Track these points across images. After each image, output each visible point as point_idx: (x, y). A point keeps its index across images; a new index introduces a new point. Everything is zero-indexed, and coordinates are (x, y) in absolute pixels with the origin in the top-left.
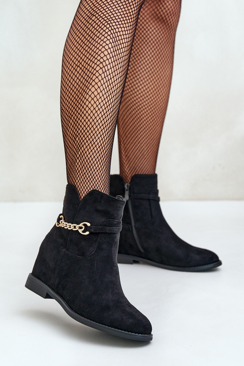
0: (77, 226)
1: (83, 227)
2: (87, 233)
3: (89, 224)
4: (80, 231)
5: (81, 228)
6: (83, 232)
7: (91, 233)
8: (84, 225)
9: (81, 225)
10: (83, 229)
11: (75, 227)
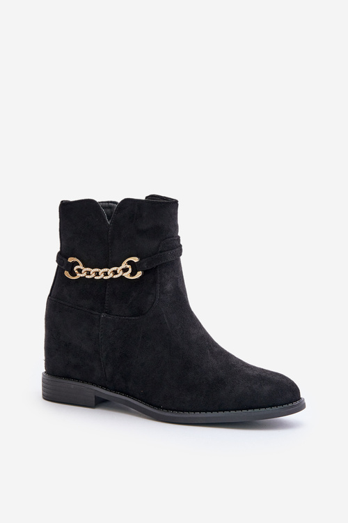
0: (119, 269)
1: (128, 266)
2: (139, 274)
3: (136, 260)
4: (127, 275)
5: (125, 270)
6: (132, 274)
7: (145, 272)
8: (129, 263)
9: (124, 265)
10: (130, 271)
11: (115, 269)
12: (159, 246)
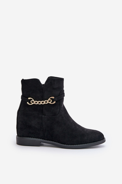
4: (50, 103)
9: (49, 100)
11: (46, 101)
12: (60, 93)
